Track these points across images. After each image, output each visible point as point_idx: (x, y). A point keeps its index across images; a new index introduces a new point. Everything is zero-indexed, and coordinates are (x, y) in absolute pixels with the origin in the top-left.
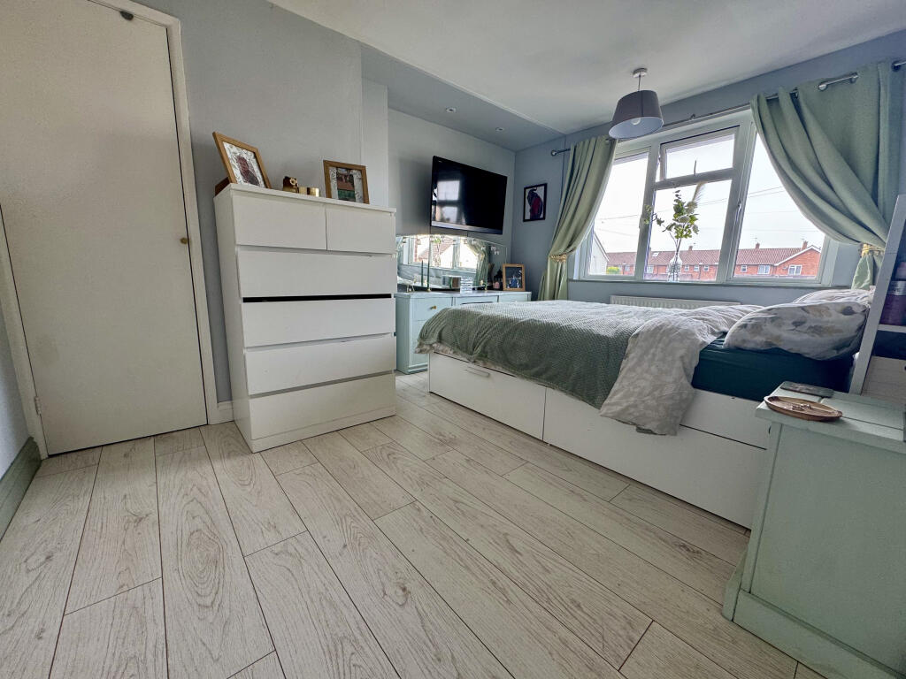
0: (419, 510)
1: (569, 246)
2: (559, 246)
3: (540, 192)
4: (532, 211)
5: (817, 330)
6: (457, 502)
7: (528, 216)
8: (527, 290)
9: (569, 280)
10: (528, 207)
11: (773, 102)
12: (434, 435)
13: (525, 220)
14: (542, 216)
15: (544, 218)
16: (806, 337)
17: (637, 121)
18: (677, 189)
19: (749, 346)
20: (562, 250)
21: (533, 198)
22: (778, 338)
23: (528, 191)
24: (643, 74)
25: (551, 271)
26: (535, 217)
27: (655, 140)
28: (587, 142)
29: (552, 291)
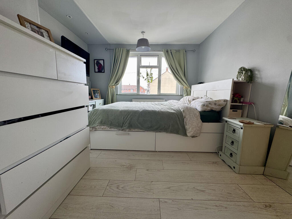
0: (166, 202)
1: (116, 83)
2: (112, 83)
3: (101, 62)
4: (98, 69)
5: (219, 105)
6: (169, 188)
7: (97, 70)
8: (102, 99)
9: (117, 95)
10: (96, 67)
11: (167, 52)
12: (120, 167)
13: (95, 72)
14: (103, 71)
15: (104, 72)
16: (218, 107)
17: (143, 47)
18: (147, 69)
19: (207, 110)
20: (113, 84)
21: (98, 64)
22: (213, 108)
23: (96, 61)
24: (144, 33)
25: (110, 92)
26: (100, 71)
27: (139, 53)
28: (120, 49)
29: (112, 98)
